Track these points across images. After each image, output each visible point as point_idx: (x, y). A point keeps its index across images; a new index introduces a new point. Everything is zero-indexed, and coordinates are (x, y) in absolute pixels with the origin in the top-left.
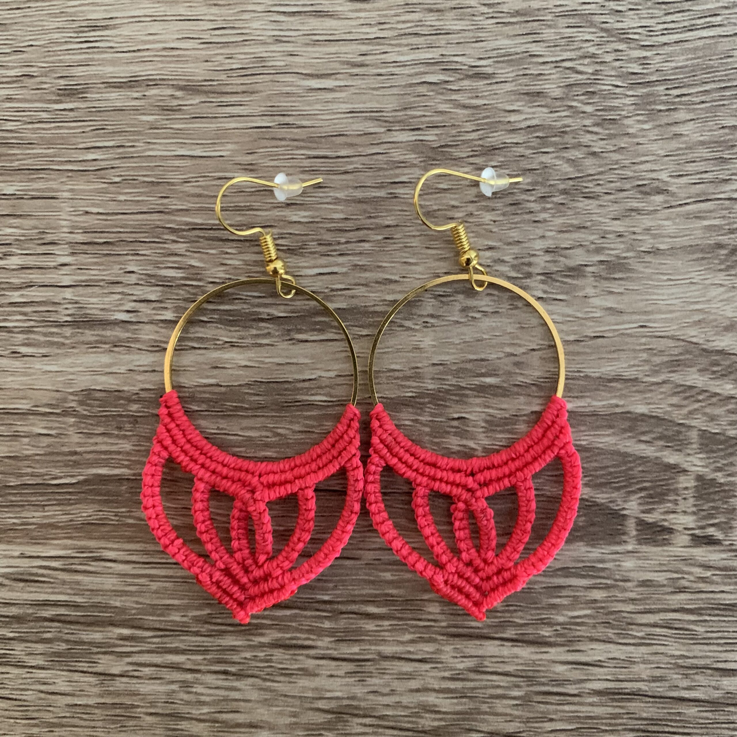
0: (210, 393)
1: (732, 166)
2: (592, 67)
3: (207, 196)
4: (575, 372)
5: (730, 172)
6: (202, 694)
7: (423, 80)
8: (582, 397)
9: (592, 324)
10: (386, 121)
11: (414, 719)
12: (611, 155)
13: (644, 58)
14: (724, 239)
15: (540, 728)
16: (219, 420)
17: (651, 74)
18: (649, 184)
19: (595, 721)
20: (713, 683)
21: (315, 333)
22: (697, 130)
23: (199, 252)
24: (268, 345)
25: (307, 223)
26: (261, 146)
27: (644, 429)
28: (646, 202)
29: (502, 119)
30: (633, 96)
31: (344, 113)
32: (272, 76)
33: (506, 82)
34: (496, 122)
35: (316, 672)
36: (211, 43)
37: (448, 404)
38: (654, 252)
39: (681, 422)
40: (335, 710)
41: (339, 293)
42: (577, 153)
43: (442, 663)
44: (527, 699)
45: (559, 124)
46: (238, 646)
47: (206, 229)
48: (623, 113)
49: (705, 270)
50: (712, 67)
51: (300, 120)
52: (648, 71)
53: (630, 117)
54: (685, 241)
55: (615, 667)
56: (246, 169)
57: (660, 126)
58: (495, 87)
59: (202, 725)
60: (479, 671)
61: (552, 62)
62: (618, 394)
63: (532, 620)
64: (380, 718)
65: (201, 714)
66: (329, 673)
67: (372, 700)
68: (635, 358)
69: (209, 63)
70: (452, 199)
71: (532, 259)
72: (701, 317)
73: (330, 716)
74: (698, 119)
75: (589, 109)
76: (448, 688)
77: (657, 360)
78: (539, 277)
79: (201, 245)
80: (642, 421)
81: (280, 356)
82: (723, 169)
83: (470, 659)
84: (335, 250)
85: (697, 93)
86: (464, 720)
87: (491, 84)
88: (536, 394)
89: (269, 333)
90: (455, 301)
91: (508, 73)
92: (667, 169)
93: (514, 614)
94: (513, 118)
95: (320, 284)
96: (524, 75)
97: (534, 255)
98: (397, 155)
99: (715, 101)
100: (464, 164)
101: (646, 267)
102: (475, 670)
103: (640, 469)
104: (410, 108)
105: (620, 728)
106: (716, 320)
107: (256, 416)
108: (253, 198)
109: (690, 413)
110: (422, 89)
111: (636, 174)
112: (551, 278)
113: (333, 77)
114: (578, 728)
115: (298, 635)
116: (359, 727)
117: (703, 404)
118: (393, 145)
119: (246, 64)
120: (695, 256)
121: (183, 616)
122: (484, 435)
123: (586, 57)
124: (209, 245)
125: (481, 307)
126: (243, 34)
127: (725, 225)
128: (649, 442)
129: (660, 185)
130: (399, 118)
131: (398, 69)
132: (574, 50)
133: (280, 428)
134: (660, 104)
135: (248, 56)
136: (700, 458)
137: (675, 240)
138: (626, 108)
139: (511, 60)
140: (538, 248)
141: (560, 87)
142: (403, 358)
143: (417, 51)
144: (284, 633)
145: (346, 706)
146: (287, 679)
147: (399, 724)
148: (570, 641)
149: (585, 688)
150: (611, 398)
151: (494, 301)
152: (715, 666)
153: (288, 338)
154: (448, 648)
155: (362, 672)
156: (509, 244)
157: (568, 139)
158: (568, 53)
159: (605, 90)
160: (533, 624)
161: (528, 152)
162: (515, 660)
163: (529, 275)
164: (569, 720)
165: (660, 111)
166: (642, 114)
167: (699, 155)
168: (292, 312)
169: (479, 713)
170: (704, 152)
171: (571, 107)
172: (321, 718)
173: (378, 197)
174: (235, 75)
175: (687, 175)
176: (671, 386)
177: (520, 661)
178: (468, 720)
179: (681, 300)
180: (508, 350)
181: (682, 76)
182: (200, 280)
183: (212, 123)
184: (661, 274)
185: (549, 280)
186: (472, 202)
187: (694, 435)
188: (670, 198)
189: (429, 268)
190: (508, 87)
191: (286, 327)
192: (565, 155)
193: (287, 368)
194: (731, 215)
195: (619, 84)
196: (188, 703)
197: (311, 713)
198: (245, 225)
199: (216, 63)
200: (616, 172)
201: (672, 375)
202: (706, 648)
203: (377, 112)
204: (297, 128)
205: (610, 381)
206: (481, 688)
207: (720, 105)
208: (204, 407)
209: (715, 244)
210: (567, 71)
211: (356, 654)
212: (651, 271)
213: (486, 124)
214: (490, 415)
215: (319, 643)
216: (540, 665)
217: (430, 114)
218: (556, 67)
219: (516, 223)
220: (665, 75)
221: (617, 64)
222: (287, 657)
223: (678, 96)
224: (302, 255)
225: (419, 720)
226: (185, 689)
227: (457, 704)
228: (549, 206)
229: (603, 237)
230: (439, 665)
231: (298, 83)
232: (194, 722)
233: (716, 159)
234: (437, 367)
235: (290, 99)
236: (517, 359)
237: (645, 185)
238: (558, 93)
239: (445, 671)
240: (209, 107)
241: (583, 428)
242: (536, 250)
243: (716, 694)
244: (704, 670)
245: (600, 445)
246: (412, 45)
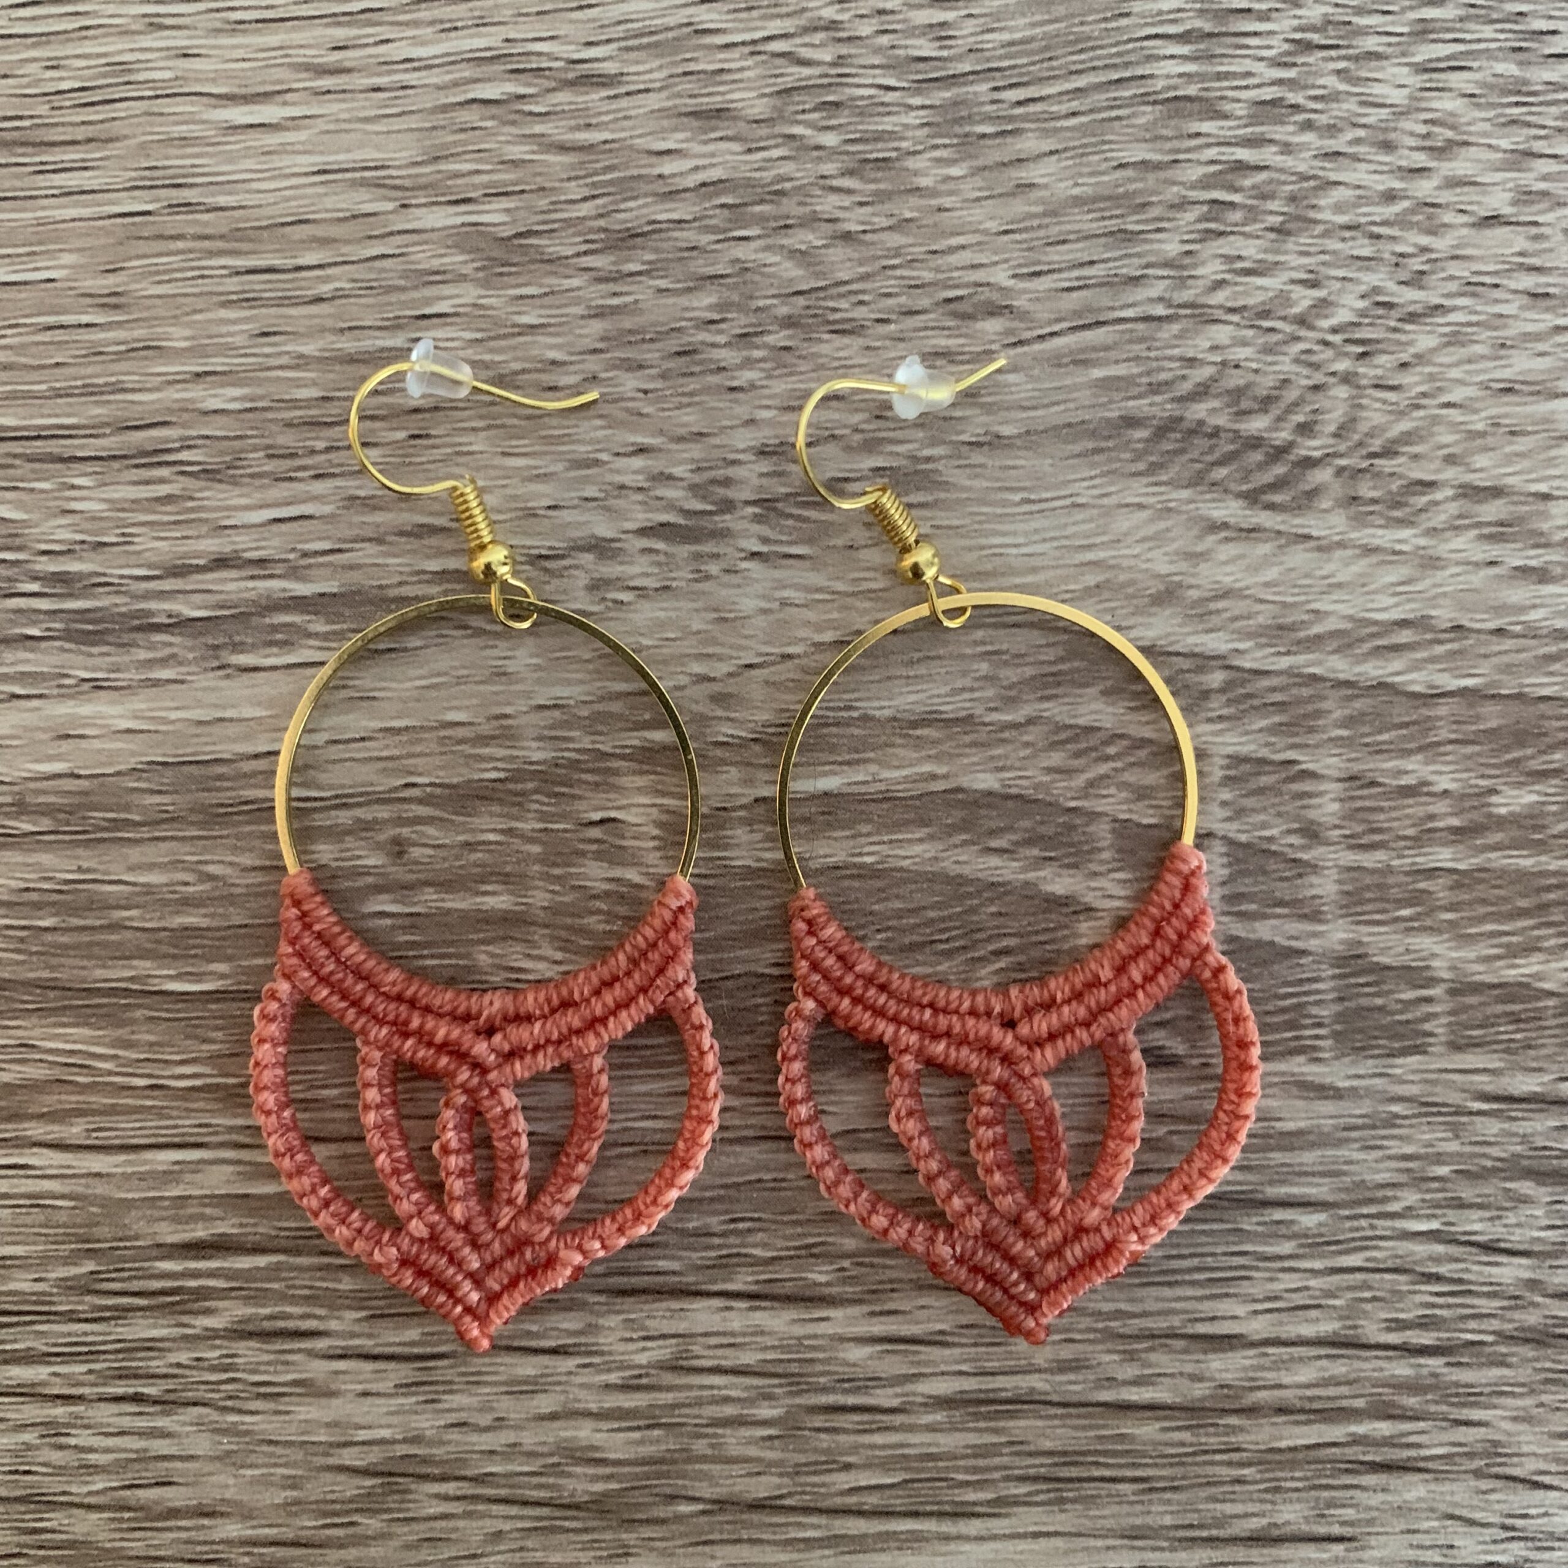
0: (57, 793)
1: (1147, 247)
2: (830, 49)
3: (26, 367)
4: (840, 709)
5: (1144, 261)
6: (91, 1450)
7: (471, 96)
8: (858, 762)
9: (867, 605)
10: (395, 188)
11: (551, 1480)
12: (884, 236)
13: (943, 25)
14: (1141, 406)
15: (823, 1485)
16: (80, 851)
17: (959, 58)
18: (970, 295)
19: (941, 1464)
20: (1189, 1368)
21: (275, 650)
22: (1068, 173)
23: (15, 488)
24: (175, 681)
25: (240, 411)
26: (133, 253)
27: (993, 825)
28: (966, 336)
29: (643, 171)
30: (923, 107)
31: (306, 174)
32: (146, 102)
33: (647, 91)
34: (632, 178)
35: (333, 1387)
36: (10, 36)
37: (576, 791)
38: (990, 444)
39: (1073, 804)
40: (380, 1468)
41: (321, 560)
42: (811, 237)
43: (602, 1353)
44: (791, 1423)
45: (767, 175)
46: (161, 1340)
47: (27, 438)
48: (904, 144)
49: (1103, 475)
50: (1089, 38)
51: (213, 195)
52: (952, 52)
53: (919, 152)
54: (1054, 415)
55: (976, 1345)
56: (103, 305)
57: (985, 168)
58: (624, 103)
59: (94, 1516)
60: (682, 1368)
61: (743, 43)
62: (932, 752)
63: (788, 1249)
64: (475, 1480)
65: (90, 1493)
66: (360, 1388)
67: (458, 1443)
68: (964, 674)
69: (10, 81)
70: (552, 347)
71: (731, 472)
72: (1100, 578)
73: (369, 1482)
74: (1066, 150)
75: (830, 139)
76: (619, 1408)
77: (1011, 675)
78: (750, 510)
79: (19, 472)
80: (989, 806)
81: (199, 704)
82: (1126, 256)
83: (661, 1342)
84: (304, 468)
85: (1061, 94)
86: (659, 1475)
87: (615, 97)
88: (764, 761)
89: (173, 656)
90: (576, 567)
91: (651, 71)
92: (1006, 261)
93: (750, 1239)
94: (668, 167)
95: (276, 542)
96: (686, 74)
97: (734, 462)
98: (424, 257)
99: (1100, 110)
100: (568, 272)
101: (976, 476)
102: (673, 1367)
103: (993, 909)
104: (446, 157)
105: (996, 1475)
106: (1132, 583)
107: (157, 839)
108: (123, 366)
109: (1091, 784)
110: (470, 116)
111: (941, 276)
112: (775, 509)
113: (279, 99)
114: (906, 1481)
115: (289, 1309)
116: (434, 1502)
117: (1119, 764)
118: (415, 237)
119: (90, 79)
120: (1077, 448)
121: (36, 1280)
122: (658, 854)
123: (816, 29)
124: (33, 471)
125: (632, 578)
126: (77, 14)
127: (1140, 375)
128: (1005, 851)
129: (995, 296)
130: (423, 181)
131: (416, 74)
132: (788, 15)
133: (213, 862)
134: (981, 122)
135: (93, 63)
136: (1119, 881)
137: (1032, 413)
138: (910, 134)
139: (657, 45)
140: (741, 446)
141: (764, 95)
142: (471, 696)
143: (453, 34)
144: (256, 1305)
145: (402, 1457)
146: (270, 1405)
147: (519, 1491)
148: (874, 1292)
149: (914, 1394)
150: (920, 761)
151: (659, 564)
152: (1190, 1331)
153: (216, 664)
154: (613, 1321)
155: (431, 1383)
156: (681, 439)
157: (790, 207)
158: (778, 22)
159: (862, 98)
160: (791, 1257)
161: (705, 239)
162: (758, 1339)
163: (728, 506)
164: (886, 1465)
165: (984, 136)
166: (945, 146)
167: (1076, 227)
168: (222, 607)
169: (689, 1460)
170: (1084, 221)
171: (792, 137)
172: (350, 1487)
173: (391, 349)
174: (68, 103)
175: (1049, 272)
176: (1046, 728)
177: (769, 1341)
178: (667, 1475)
179: (1055, 544)
180: (697, 668)
181: (1025, 61)
182: (19, 549)
183: (24, 210)
184: (1007, 489)
185: (772, 514)
186: (595, 351)
187: (1102, 831)
188: (1016, 324)
189: (515, 498)
190: (654, 101)
191: (211, 641)
192: (785, 242)
193: (217, 729)
194: (1152, 354)
195: (892, 82)
196: (59, 1470)
197: (329, 1477)
198: (108, 424)
199: (25, 80)
200: (898, 272)
201: (1046, 705)
202: (1167, 1292)
203: (376, 168)
204: (208, 211)
205: (915, 724)
206: (689, 1405)
207: (1111, 119)
208: (45, 824)
209: (1121, 417)
210: (779, 61)
211: (413, 1344)
212: (985, 484)
213: (611, 182)
214: (668, 812)
215: (333, 1325)
216: (814, 1348)
217: (489, 167)
218: (753, 53)
219: (691, 394)
220: (988, 60)
221: (885, 40)
222: (266, 1358)
223: (1019, 103)
224: (234, 482)
225: (561, 1481)
226: (53, 1440)
227: (641, 1442)
228: (758, 354)
229: (878, 417)
230: (596, 1360)
231: (205, 117)
232: (75, 1511)
233: (1112, 233)
234: (547, 713)
235: (189, 150)
236: (716, 687)
237: (961, 298)
238: (760, 108)
239: (609, 1371)
240: (17, 176)
241: (865, 828)
242: (737, 451)
243: (1199, 1391)
244: (1169, 1342)
245: (906, 863)
246: (442, 22)
